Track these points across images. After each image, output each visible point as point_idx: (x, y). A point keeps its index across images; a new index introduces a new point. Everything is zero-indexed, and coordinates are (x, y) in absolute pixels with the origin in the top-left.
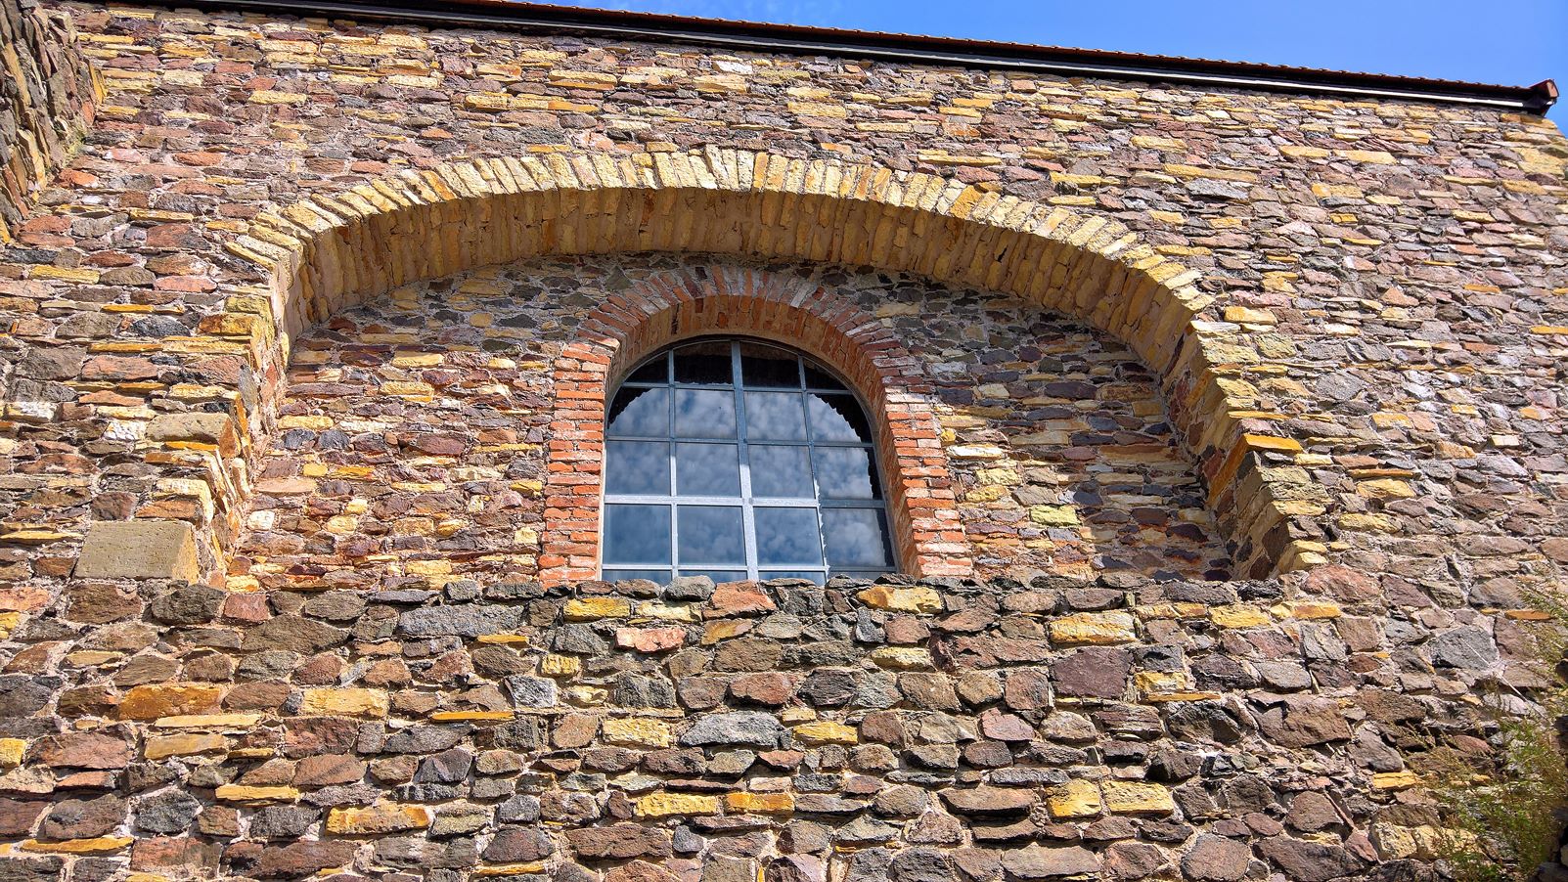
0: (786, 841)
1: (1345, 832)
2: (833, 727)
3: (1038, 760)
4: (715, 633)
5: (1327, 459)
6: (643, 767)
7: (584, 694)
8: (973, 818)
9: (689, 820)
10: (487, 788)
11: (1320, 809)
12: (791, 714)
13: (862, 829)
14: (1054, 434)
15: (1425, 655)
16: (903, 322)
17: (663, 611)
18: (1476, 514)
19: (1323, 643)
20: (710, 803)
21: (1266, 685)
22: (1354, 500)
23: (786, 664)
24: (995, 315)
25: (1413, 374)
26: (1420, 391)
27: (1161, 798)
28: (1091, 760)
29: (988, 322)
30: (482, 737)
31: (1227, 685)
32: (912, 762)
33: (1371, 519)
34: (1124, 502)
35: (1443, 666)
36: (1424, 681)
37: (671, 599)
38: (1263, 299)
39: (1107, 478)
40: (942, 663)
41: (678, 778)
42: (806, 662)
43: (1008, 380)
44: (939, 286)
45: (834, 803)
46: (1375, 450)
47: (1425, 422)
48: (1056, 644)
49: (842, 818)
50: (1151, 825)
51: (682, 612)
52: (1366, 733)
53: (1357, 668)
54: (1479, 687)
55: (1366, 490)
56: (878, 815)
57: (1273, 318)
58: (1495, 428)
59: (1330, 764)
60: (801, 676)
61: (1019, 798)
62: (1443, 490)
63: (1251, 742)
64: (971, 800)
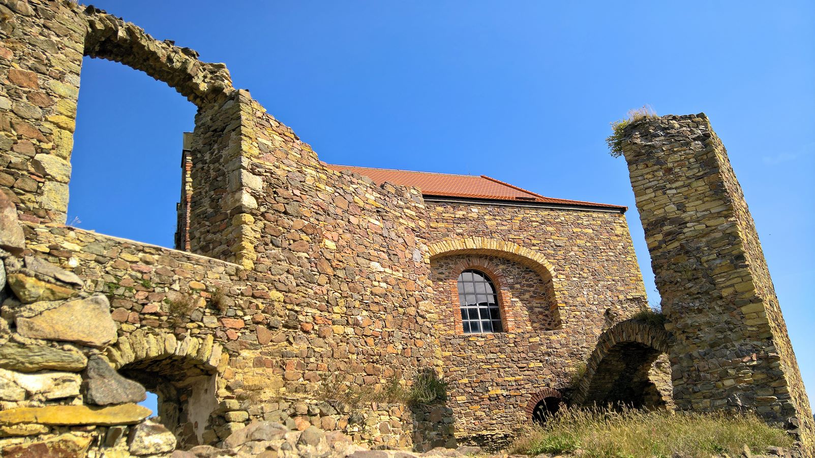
0: (499, 371)
1: (561, 368)
2: (503, 356)
3: (527, 360)
4: (488, 343)
5: (568, 308)
6: (482, 362)
7: (474, 352)
8: (520, 368)
9: (488, 369)
10: (466, 365)
11: (559, 365)
12: (498, 354)
13: (507, 369)
14: (527, 296)
15: (576, 342)
16: (503, 270)
17: (481, 339)
18: (587, 318)
19: (563, 342)
20: (490, 366)
21: (555, 348)
22: (572, 316)
23: (497, 347)
24: (518, 268)
25: (585, 289)
26: (585, 293)
27: (541, 365)
28: (533, 359)
29: (517, 270)
30: (464, 359)
31: (550, 348)
32: (512, 360)
33: (573, 320)
34: (537, 310)
35: (578, 344)
36: (575, 347)
37: (482, 337)
38: (564, 272)
39: (535, 305)
40: (516, 346)
41: (487, 363)
42: (499, 346)
43: (520, 283)
44: (509, 261)
45: (504, 366)
46: (576, 306)
47: (584, 300)
48: (530, 343)
49: (505, 368)
50: (540, 368)
51: (483, 339)
52: (566, 355)
53: (567, 345)
54: (582, 347)
55: (573, 314)
56: (509, 367)
57: (565, 277)
58: (594, 300)
59: (561, 359)
60: (499, 348)
61: (525, 365)
62: (584, 313)
63: (552, 356)
64: (519, 365)
